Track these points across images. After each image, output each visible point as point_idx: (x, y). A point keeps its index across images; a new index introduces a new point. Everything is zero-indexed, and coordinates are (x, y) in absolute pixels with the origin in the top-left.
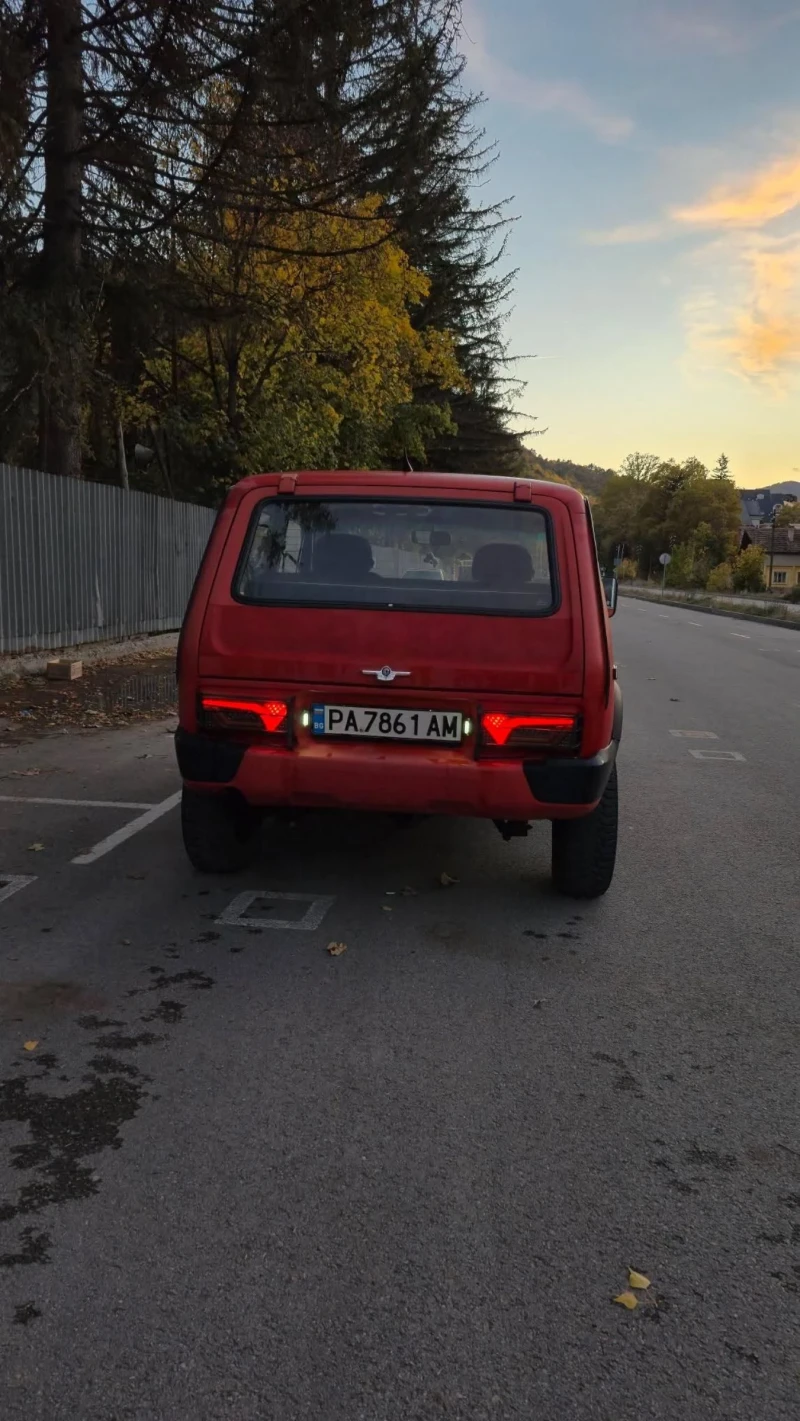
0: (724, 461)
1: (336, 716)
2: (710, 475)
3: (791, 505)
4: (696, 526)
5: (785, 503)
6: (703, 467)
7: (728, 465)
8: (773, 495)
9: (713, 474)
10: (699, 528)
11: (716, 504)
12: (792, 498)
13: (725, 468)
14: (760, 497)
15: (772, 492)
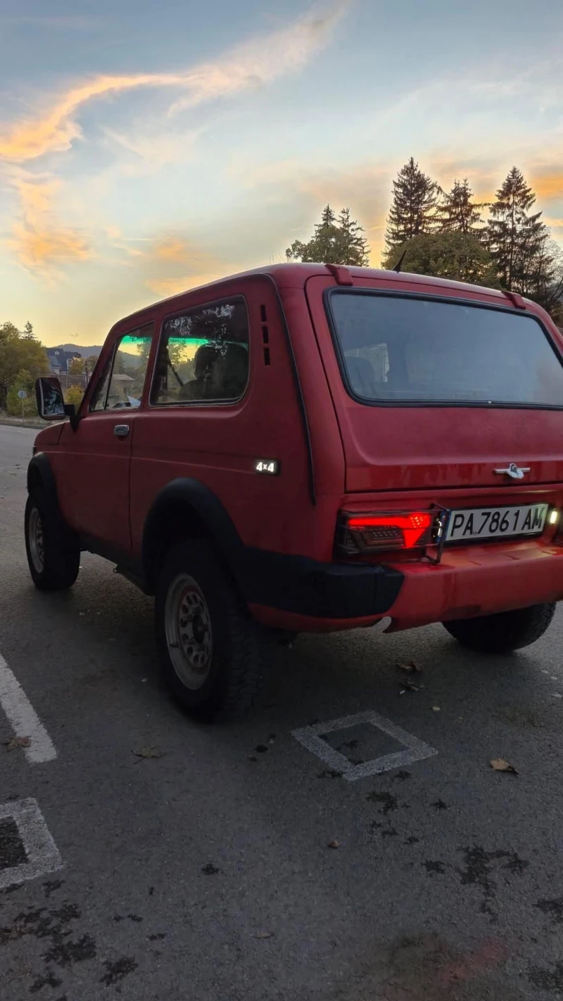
0: (29, 327)
1: (459, 521)
2: (22, 336)
3: (79, 360)
4: (18, 372)
5: (75, 358)
6: (16, 329)
7: (33, 330)
8: (66, 352)
9: (23, 335)
10: (21, 374)
11: (30, 357)
12: (79, 356)
13: (31, 332)
14: (57, 353)
15: (64, 351)
